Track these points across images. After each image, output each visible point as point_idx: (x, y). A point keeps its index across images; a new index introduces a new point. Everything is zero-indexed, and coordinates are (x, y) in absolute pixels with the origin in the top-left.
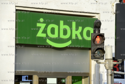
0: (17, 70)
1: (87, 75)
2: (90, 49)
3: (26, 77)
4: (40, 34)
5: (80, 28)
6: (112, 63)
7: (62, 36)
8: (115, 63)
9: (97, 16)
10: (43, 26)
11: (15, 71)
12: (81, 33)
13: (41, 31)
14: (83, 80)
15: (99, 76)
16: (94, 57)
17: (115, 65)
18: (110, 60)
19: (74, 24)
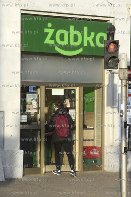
0: (23, 81)
2: (103, 57)
3: (34, 88)
4: (48, 41)
5: (93, 34)
6: (127, 73)
7: (72, 43)
9: (111, 21)
10: (51, 32)
11: (21, 82)
12: (94, 40)
14: (95, 91)
16: (107, 66)
17: (130, 75)
18: (124, 70)
19: (86, 29)
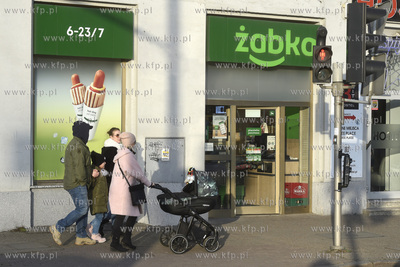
0: (208, 99)
1: (307, 106)
2: (311, 69)
3: (222, 108)
4: (240, 48)
5: (297, 39)
6: (342, 87)
7: (271, 50)
8: (347, 87)
9: (321, 23)
10: (245, 36)
11: (206, 100)
12: (299, 47)
13: (242, 43)
14: (301, 112)
15: (323, 107)
16: (316, 79)
17: (345, 90)
18: (338, 84)
19: (288, 33)
